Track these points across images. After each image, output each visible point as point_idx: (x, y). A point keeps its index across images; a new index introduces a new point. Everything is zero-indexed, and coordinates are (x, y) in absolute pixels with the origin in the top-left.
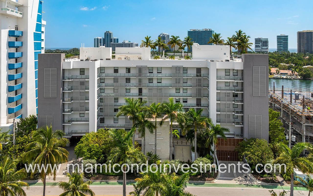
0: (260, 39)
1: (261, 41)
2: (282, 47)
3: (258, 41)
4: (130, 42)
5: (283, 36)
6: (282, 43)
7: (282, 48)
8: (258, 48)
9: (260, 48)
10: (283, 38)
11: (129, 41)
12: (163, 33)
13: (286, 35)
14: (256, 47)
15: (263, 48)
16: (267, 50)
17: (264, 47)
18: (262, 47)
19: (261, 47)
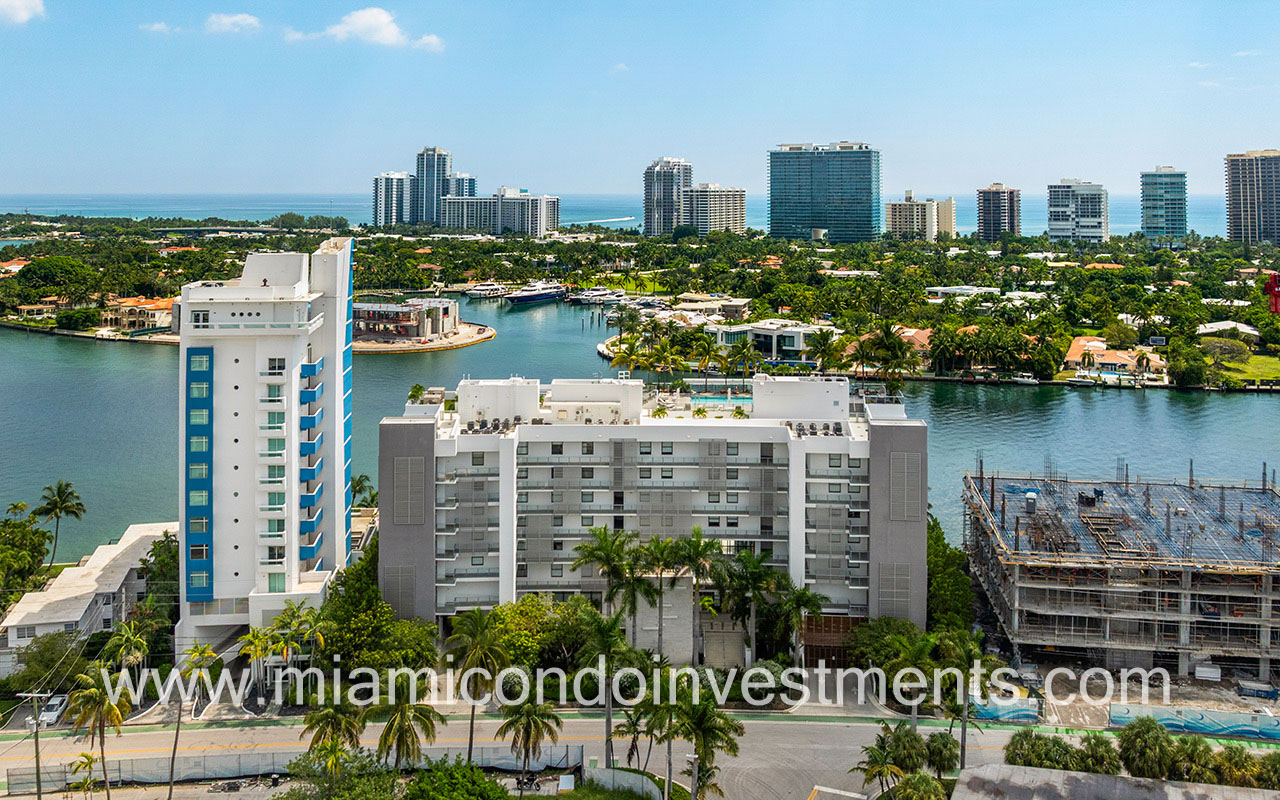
0: (1069, 187)
1: (1075, 196)
2: (1162, 216)
3: (1060, 195)
4: (526, 191)
5: (1166, 176)
6: (1163, 203)
7: (1162, 223)
8: (1061, 224)
9: (1070, 224)
10: (1166, 184)
11: (522, 191)
12: (665, 159)
13: (1178, 170)
14: (1055, 220)
15: (1081, 224)
16: (1099, 230)
17: (1084, 221)
18: (1077, 220)
19: (1073, 219)
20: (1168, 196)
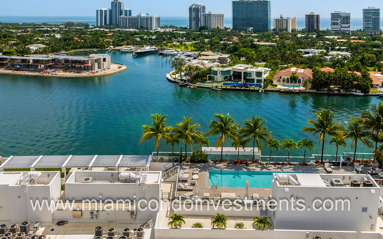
0: (338, 14)
1: (340, 17)
2: (371, 24)
3: (335, 16)
4: (148, 14)
5: (373, 10)
6: (371, 19)
7: (371, 26)
8: (336, 26)
9: (339, 26)
10: (373, 13)
11: (147, 14)
12: (196, 4)
13: (376, 8)
14: (333, 25)
15: (342, 26)
16: (349, 28)
17: (343, 25)
18: (341, 25)
19: (340, 25)
20: (373, 17)
